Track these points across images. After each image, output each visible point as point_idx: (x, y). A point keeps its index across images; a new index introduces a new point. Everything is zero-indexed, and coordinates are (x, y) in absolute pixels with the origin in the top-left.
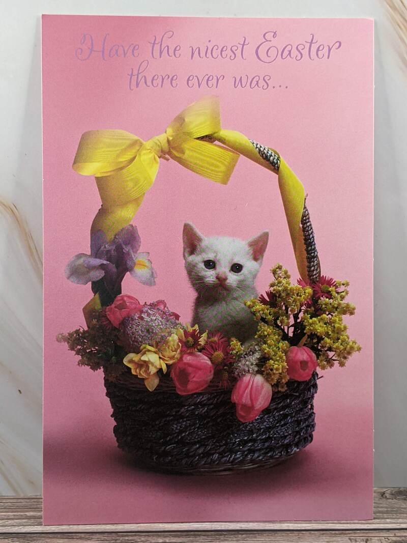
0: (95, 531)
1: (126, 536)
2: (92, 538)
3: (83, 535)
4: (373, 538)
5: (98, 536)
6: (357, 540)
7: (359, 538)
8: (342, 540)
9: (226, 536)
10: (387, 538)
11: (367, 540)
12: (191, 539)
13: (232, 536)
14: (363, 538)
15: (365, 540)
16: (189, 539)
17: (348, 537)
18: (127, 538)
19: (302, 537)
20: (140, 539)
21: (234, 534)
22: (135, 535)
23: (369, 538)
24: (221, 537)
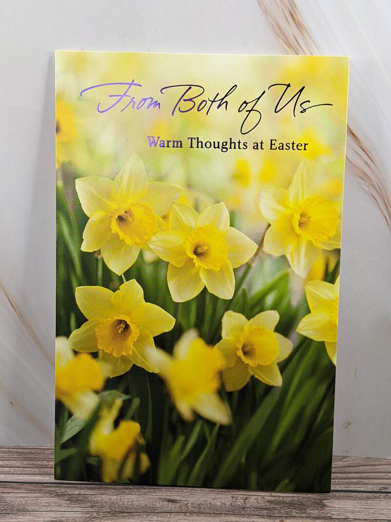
0: (26, 481)
1: (49, 487)
2: (22, 488)
3: (15, 485)
4: (251, 497)
5: (27, 486)
6: (238, 498)
7: (240, 496)
8: (225, 498)
9: (132, 490)
10: (263, 497)
11: (247, 498)
12: (102, 492)
13: (136, 490)
14: (243, 496)
15: (244, 498)
16: (100, 492)
17: (231, 495)
18: (50, 489)
19: (194, 493)
20: (60, 490)
21: (139, 489)
22: (57, 487)
23: (248, 496)
24: (127, 491)
